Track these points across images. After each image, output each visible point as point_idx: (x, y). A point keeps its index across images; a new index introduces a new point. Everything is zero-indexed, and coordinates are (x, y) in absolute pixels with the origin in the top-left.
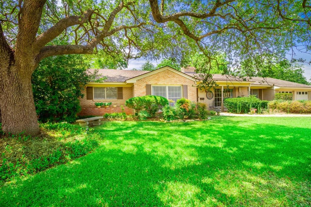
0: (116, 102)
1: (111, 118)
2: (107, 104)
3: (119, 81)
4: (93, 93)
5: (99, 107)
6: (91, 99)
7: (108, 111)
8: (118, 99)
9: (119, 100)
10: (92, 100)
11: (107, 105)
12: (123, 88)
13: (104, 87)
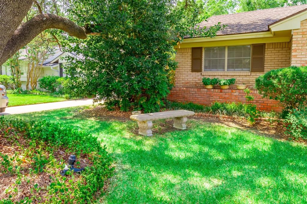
0: (247, 78)
1: (223, 114)
2: (224, 81)
3: (255, 31)
4: (203, 59)
5: (210, 87)
6: (198, 72)
7: (227, 96)
8: (252, 72)
9: (253, 74)
10: (199, 74)
11: (224, 84)
12: (266, 47)
13: (224, 47)
